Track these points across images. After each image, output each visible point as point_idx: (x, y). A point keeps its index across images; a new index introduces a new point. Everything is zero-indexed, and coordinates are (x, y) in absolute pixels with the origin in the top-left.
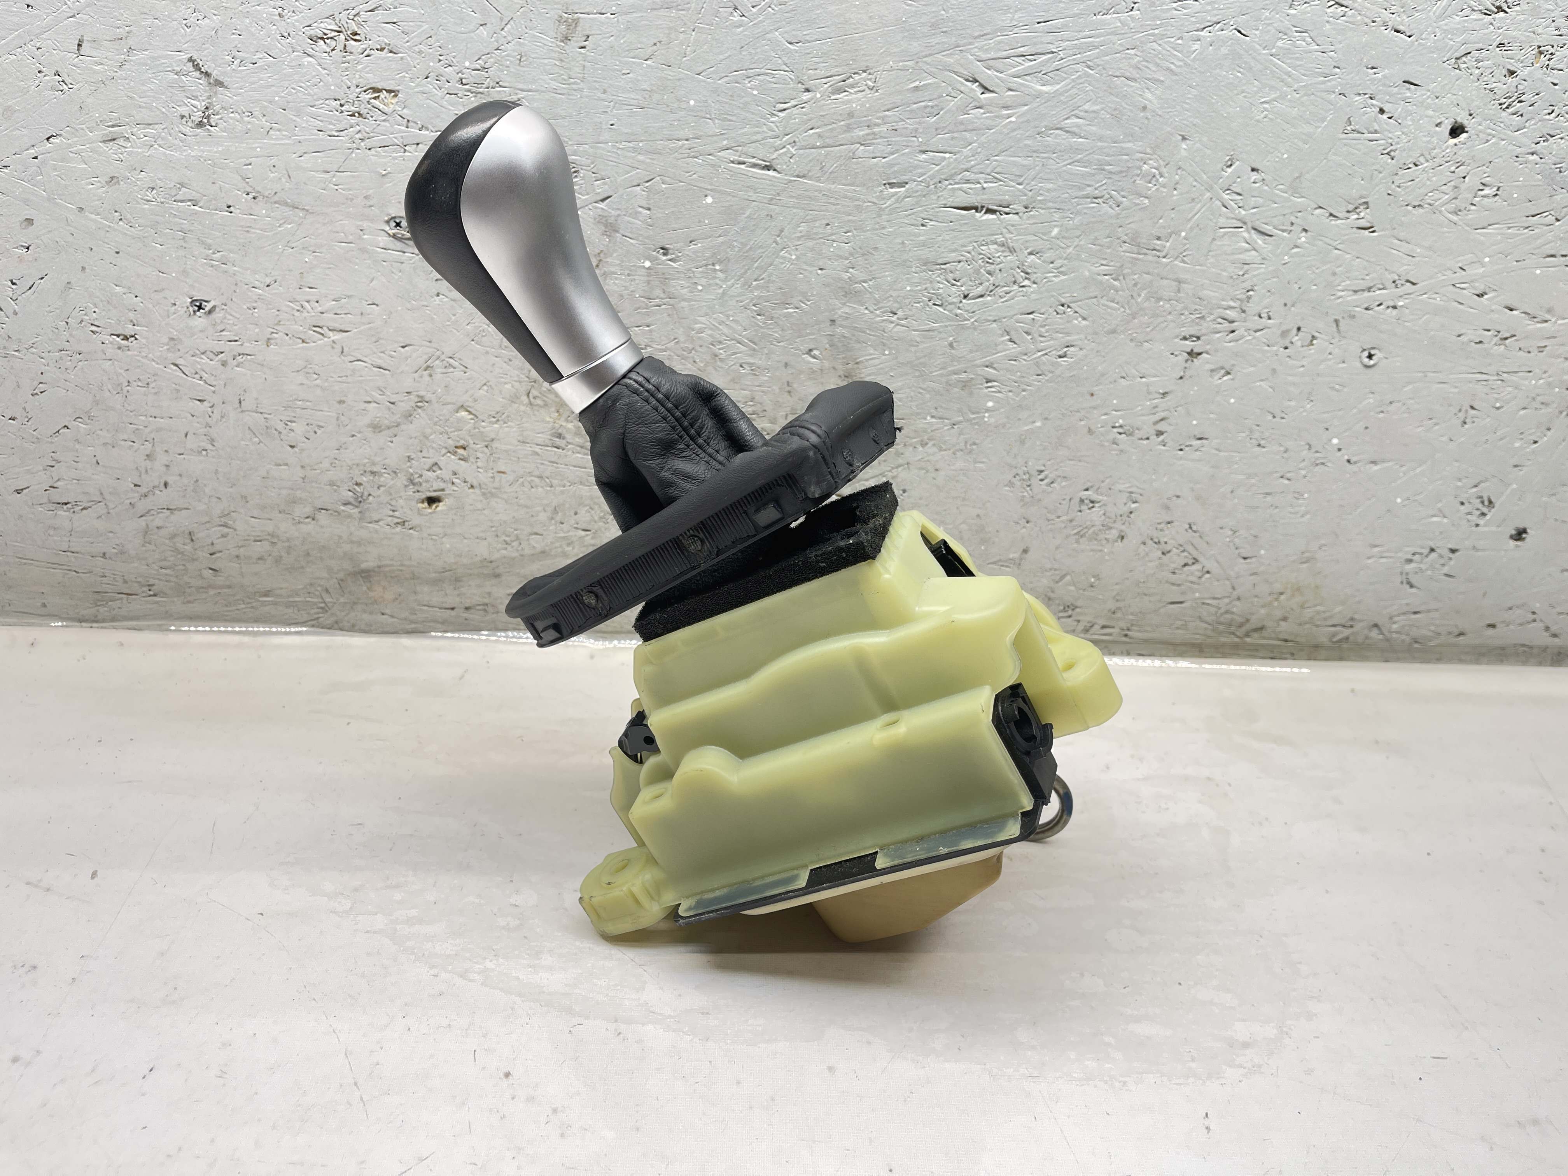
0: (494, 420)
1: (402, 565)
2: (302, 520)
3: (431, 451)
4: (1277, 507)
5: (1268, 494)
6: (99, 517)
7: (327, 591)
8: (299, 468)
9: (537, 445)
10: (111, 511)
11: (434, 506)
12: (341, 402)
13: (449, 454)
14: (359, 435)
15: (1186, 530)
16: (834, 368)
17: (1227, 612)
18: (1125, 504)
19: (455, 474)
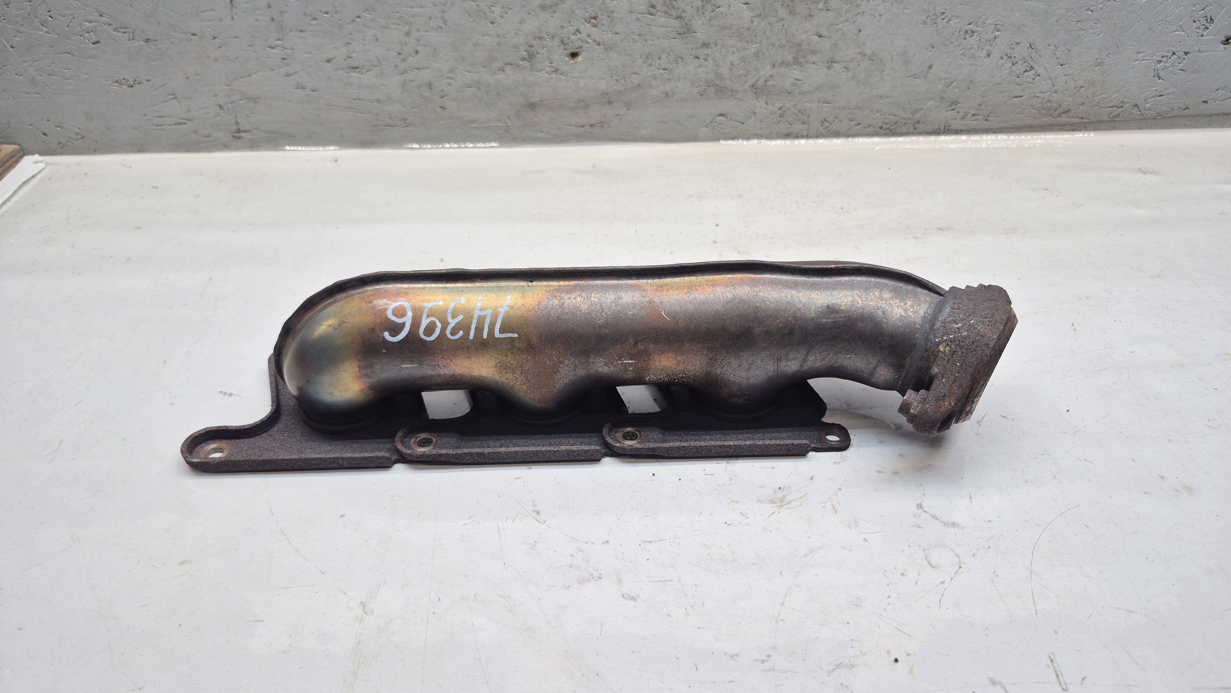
3: (576, 21)
4: (1083, 30)
5: (1078, 21)
6: (376, 76)
7: (509, 118)
10: (384, 72)
11: (576, 59)
14: (533, 14)
15: (1028, 48)
17: (1048, 101)
18: (993, 32)
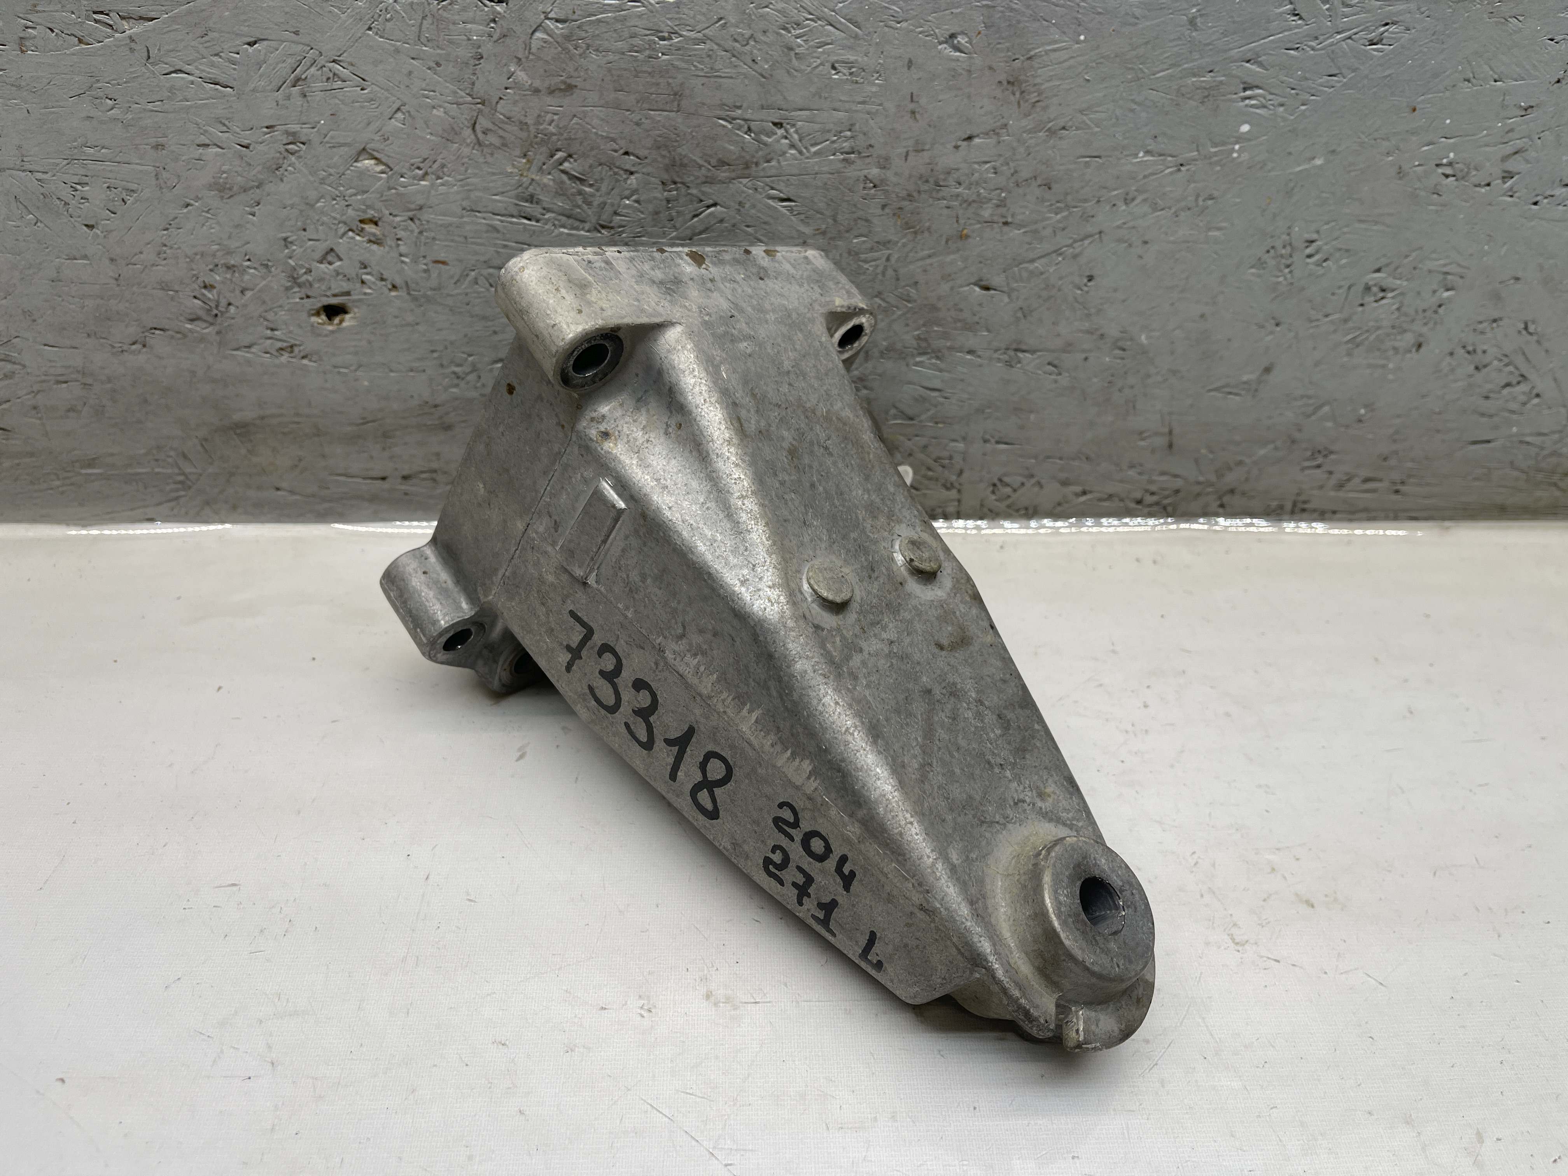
0: (420, 172)
1: (297, 415)
2: (125, 347)
8: (107, 262)
9: (494, 214)
12: (158, 147)
13: (351, 234)
16: (990, 68)
19: (365, 267)
